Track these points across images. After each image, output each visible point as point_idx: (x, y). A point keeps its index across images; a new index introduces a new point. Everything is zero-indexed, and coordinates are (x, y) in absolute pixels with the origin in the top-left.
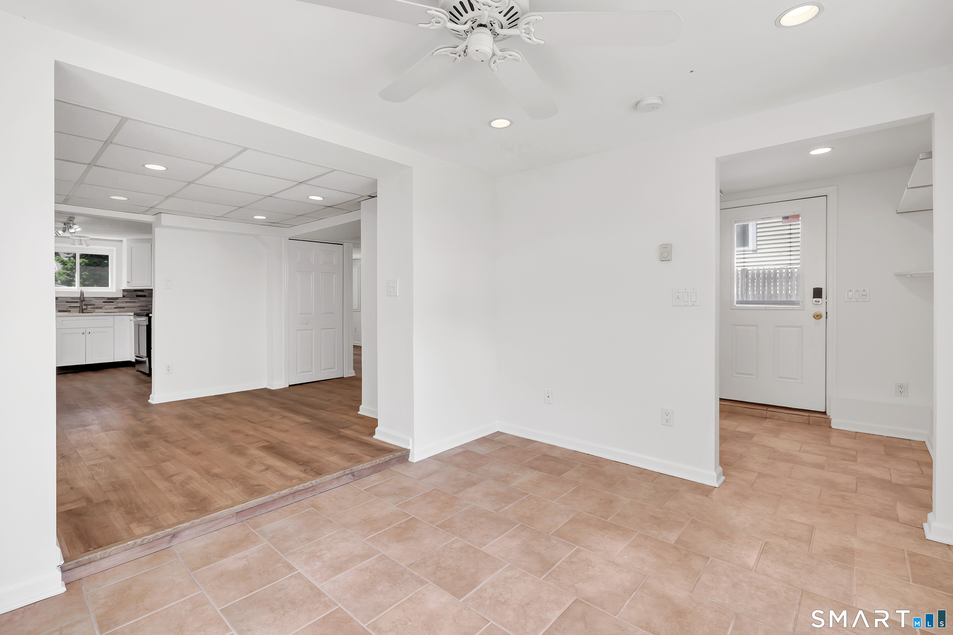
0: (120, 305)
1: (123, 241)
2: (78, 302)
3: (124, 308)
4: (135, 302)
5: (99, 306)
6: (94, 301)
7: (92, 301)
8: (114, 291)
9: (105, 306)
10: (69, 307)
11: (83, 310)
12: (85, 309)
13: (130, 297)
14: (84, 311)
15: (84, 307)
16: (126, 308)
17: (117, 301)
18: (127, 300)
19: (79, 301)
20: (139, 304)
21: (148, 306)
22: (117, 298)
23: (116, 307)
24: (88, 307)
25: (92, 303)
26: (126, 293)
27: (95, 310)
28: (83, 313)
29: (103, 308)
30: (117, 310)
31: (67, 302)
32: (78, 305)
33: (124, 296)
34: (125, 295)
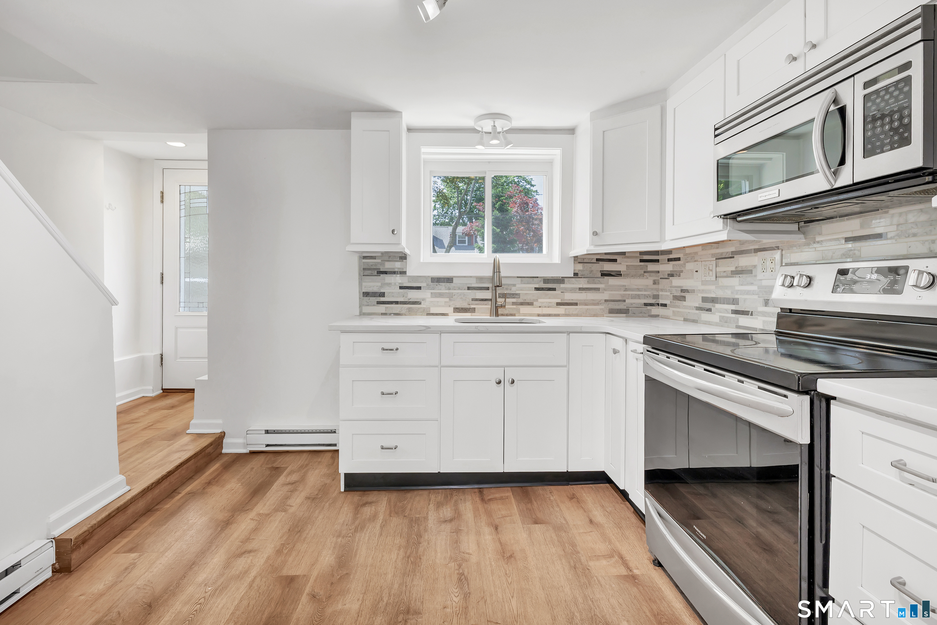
0: (569, 297)
1: (579, 132)
2: (488, 289)
3: (576, 304)
4: (598, 289)
5: (528, 299)
6: (517, 286)
7: (514, 285)
8: (556, 260)
9: (540, 300)
10: (473, 300)
11: (497, 308)
12: (501, 306)
13: (590, 277)
14: (500, 311)
15: (500, 301)
16: (582, 304)
17: (562, 286)
18: (583, 283)
19: (490, 285)
20: (606, 296)
21: (624, 301)
22: (561, 280)
23: (559, 301)
24: (507, 300)
25: (514, 290)
26: (580, 267)
27: (519, 309)
28: (497, 315)
29: (535, 303)
30: (561, 310)
31: (469, 288)
32: (488, 295)
33: (576, 274)
34: (579, 270)
